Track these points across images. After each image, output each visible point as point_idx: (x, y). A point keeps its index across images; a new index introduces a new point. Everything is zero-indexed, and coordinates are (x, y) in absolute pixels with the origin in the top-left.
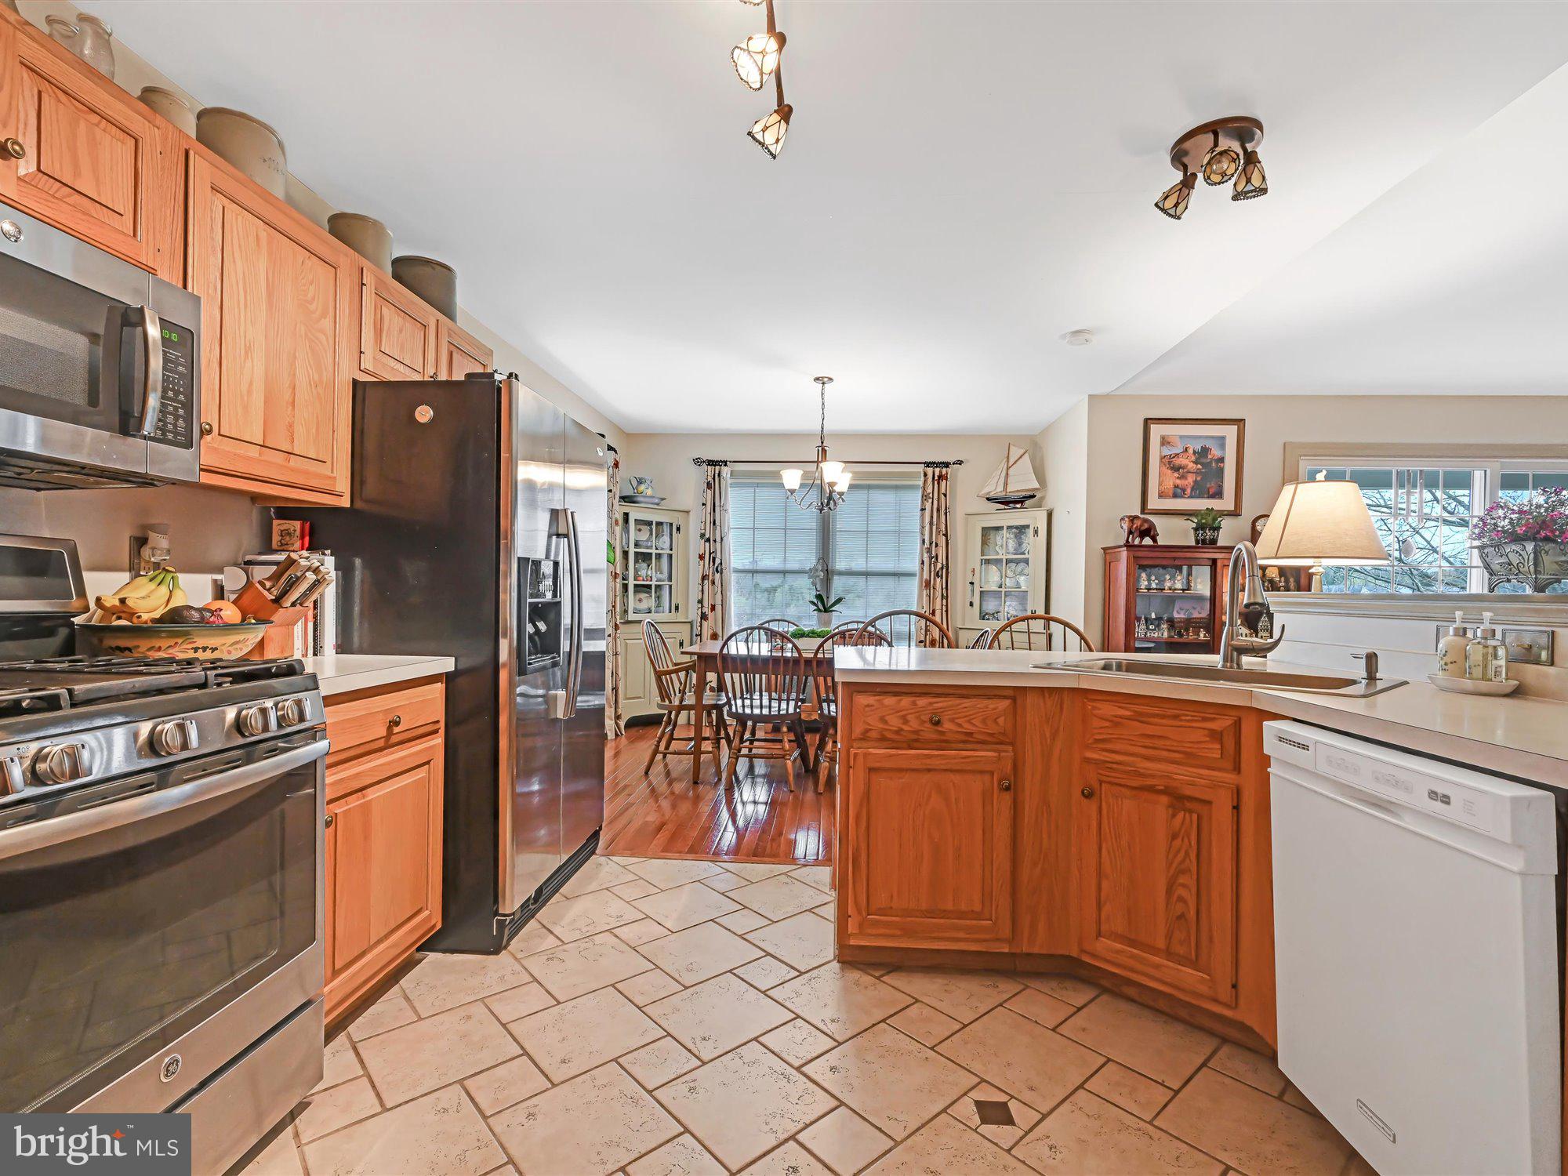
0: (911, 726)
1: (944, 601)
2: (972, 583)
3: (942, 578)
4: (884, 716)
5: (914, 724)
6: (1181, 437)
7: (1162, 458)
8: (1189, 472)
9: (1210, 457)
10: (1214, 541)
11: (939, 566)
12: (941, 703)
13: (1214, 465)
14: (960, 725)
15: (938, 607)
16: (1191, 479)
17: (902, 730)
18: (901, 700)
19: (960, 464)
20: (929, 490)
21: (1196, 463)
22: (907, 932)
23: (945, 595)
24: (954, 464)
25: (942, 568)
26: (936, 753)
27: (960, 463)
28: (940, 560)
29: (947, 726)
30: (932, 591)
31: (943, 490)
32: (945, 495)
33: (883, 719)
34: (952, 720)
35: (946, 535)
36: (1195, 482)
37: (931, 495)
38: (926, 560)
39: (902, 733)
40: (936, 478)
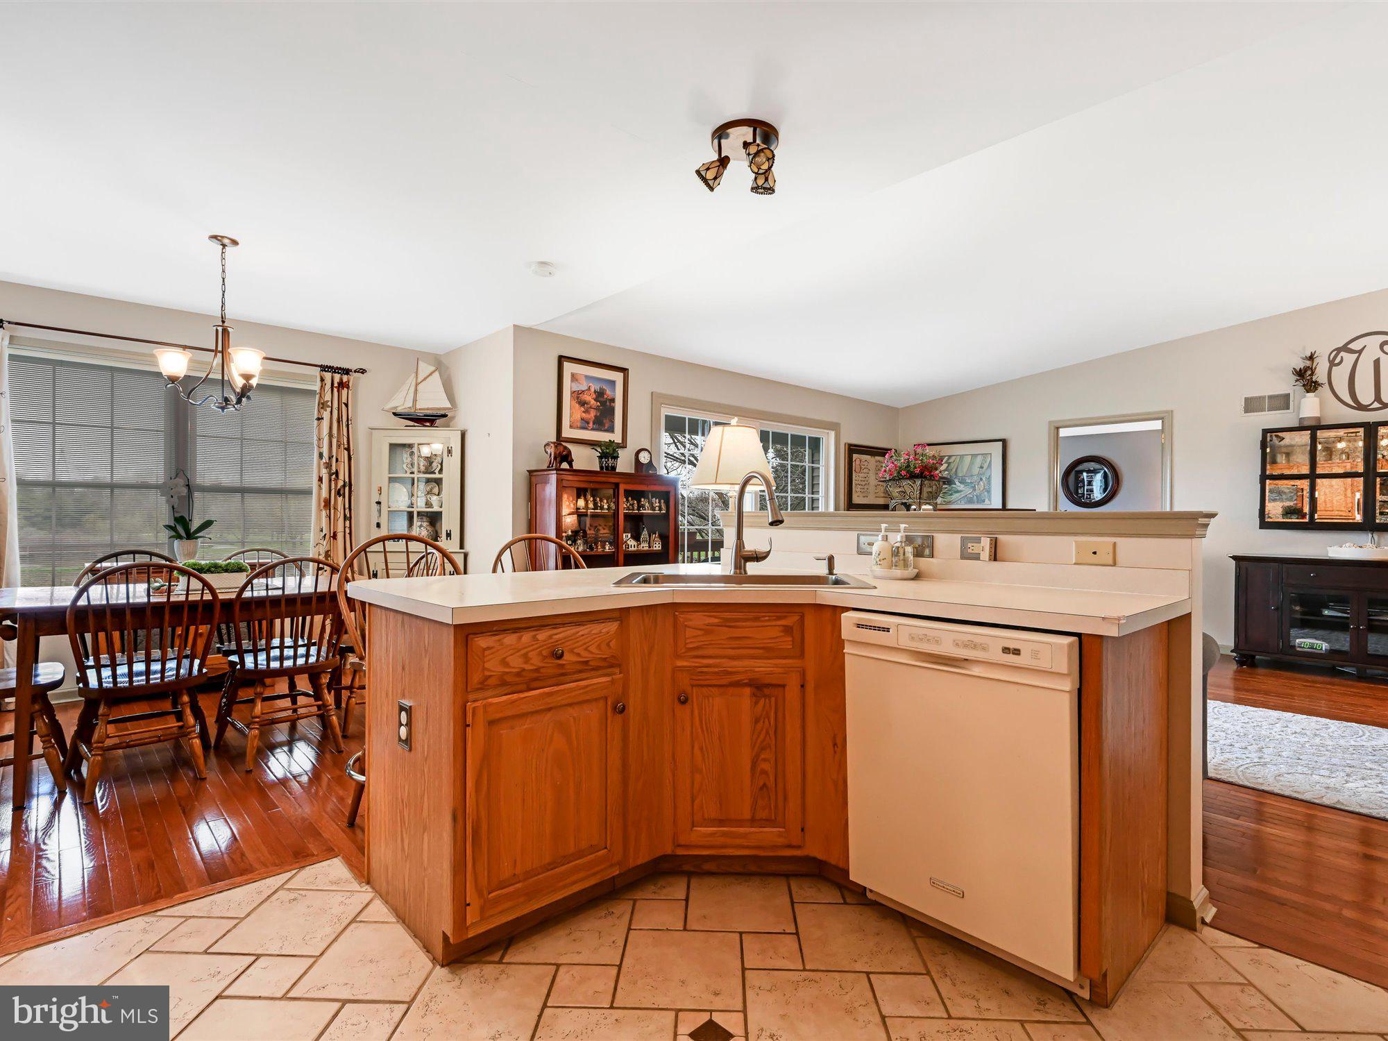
0: (532, 664)
1: (347, 522)
2: (379, 503)
3: (344, 497)
4: (505, 658)
5: (536, 661)
6: (586, 377)
7: (572, 393)
8: (591, 407)
9: (605, 396)
10: (614, 468)
11: (340, 483)
12: (561, 634)
13: (608, 404)
14: (578, 655)
15: (340, 529)
16: (593, 414)
17: (524, 670)
18: (520, 638)
19: (363, 373)
20: (328, 397)
21: (596, 400)
22: (530, 895)
23: (348, 515)
24: (355, 371)
25: (344, 486)
26: (556, 688)
27: (363, 371)
28: (341, 477)
29: (568, 657)
30: (332, 511)
31: (344, 400)
32: (347, 405)
33: (504, 662)
34: (572, 651)
35: (348, 449)
36: (596, 416)
37: (329, 404)
38: (325, 480)
39: (524, 673)
40: (336, 385)
